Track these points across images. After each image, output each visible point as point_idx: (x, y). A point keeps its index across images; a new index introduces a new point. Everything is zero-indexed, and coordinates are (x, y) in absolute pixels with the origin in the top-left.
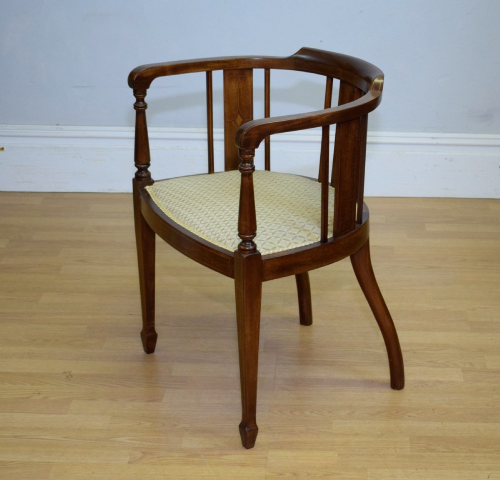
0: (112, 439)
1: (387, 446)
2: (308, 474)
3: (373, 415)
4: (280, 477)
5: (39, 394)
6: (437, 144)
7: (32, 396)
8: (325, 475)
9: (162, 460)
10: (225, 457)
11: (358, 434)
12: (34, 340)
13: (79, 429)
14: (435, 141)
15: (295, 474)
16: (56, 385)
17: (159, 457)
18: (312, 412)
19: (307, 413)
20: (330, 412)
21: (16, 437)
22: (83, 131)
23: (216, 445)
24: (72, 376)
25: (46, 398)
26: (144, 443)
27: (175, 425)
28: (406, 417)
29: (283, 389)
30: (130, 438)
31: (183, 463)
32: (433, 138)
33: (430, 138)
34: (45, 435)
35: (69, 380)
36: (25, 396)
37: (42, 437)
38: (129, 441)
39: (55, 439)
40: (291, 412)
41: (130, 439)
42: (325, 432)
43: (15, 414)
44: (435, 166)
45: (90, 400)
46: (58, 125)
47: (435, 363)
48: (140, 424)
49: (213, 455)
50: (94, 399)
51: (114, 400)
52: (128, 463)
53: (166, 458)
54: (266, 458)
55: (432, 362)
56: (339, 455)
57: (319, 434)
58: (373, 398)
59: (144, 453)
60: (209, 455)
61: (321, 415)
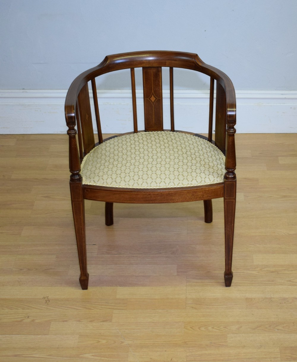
0: (81, 356)
1: (265, 356)
3: (254, 329)
5: (28, 317)
6: (285, 98)
7: (24, 319)
11: (245, 346)
12: (21, 270)
13: (58, 348)
14: (284, 96)
16: (39, 309)
18: (213, 328)
19: (210, 328)
20: (225, 327)
21: (16, 356)
22: (41, 93)
24: (49, 301)
25: (33, 320)
26: (103, 358)
27: (122, 342)
28: (276, 330)
29: (192, 307)
30: (93, 354)
32: (282, 94)
34: (36, 354)
35: (48, 304)
36: (19, 319)
38: (92, 357)
39: (43, 357)
40: (199, 328)
41: (93, 356)
42: (223, 345)
43: (13, 335)
44: (284, 113)
45: (63, 322)
46: (23, 89)
47: (292, 282)
48: (99, 342)
50: (66, 321)
51: (79, 321)
55: (290, 281)
57: (219, 347)
58: (253, 314)
61: (219, 330)
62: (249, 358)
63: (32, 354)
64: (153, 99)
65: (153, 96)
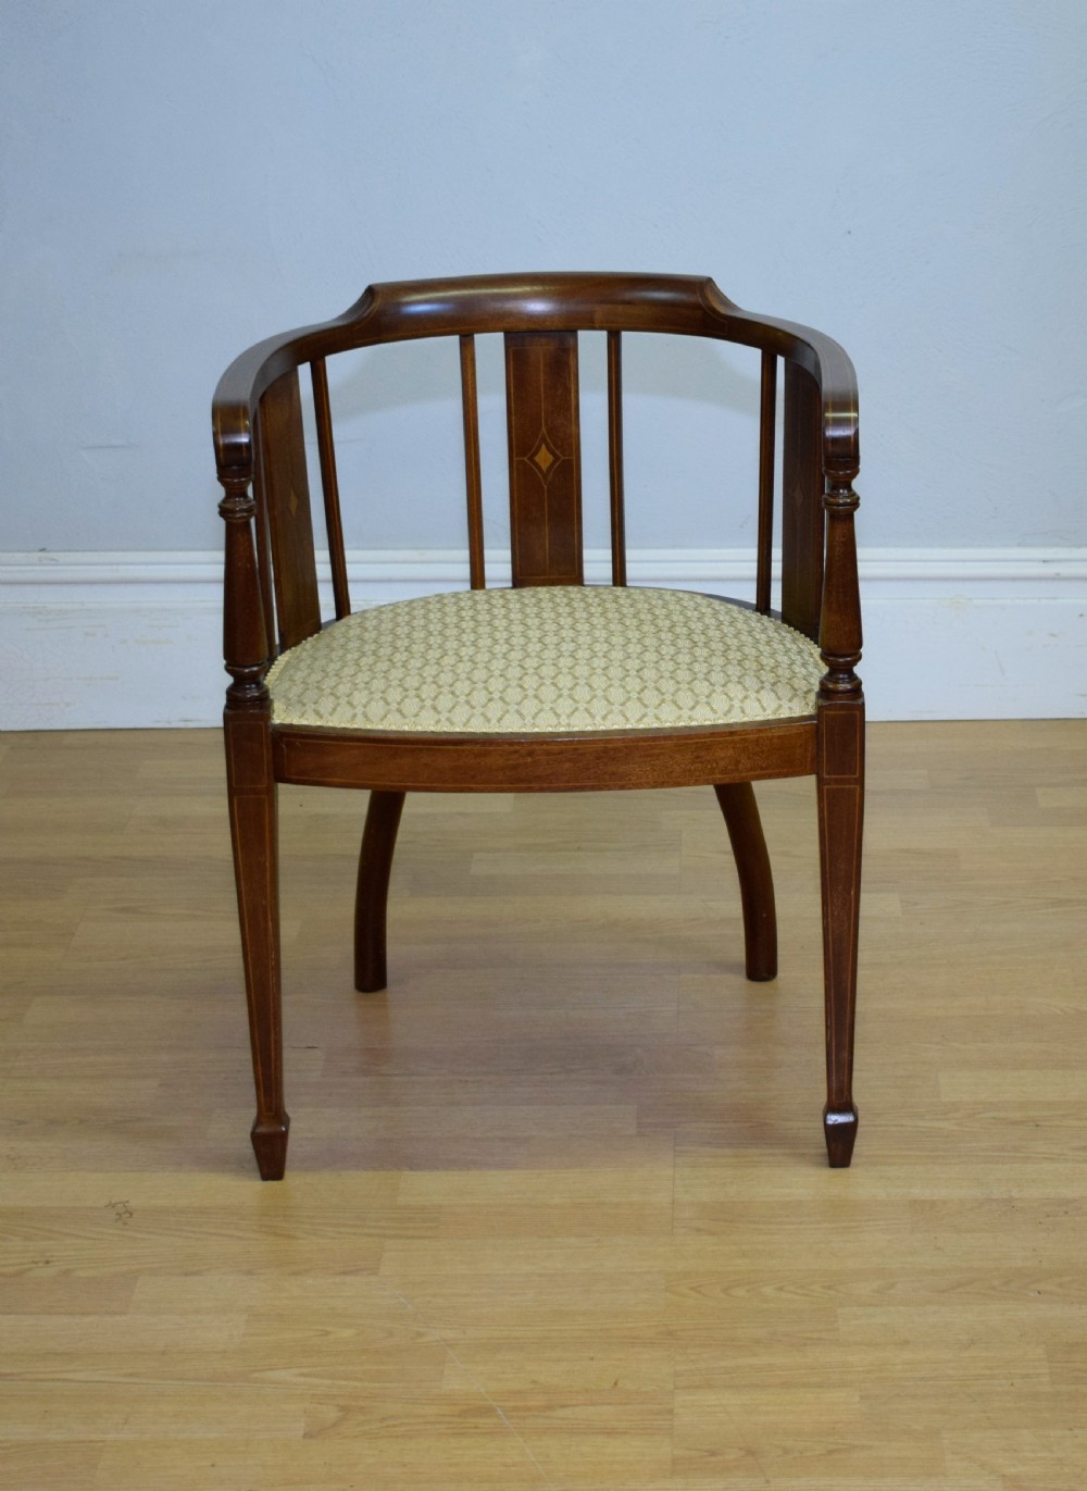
0: (256, 1375)
1: (988, 1372)
2: (786, 1451)
3: (943, 1291)
4: (713, 1459)
5: (47, 1262)
6: (1057, 578)
7: (30, 1269)
8: (830, 1452)
9: (395, 1426)
10: (560, 1413)
11: (907, 1342)
12: (21, 1123)
13: (163, 1353)
14: (1050, 570)
15: (750, 1452)
16: (90, 1238)
17: (384, 1419)
18: (781, 1289)
19: (768, 1290)
20: (829, 1288)
22: (111, 564)
23: (534, 1382)
24: (131, 1214)
25: (67, 1273)
26: (342, 1383)
27: (419, 1335)
28: (1032, 1295)
29: (698, 1230)
30: (305, 1370)
31: (450, 1431)
32: (1044, 561)
33: (1039, 561)
34: (75, 1371)
35: (125, 1224)
36: (11, 1270)
37: (65, 1376)
38: (302, 1379)
39: (103, 1379)
40: (726, 1290)
41: (302, 1375)
42: (820, 1339)
44: (1053, 635)
45: (186, 1275)
46: (42, 550)
48: (327, 1333)
49: (529, 1409)
50: (197, 1273)
51: (249, 1273)
52: (305, 1436)
53: (405, 1421)
54: (671, 1412)
56: (862, 1397)
57: (805, 1345)
58: (939, 1248)
59: (344, 1409)
60: (516, 1409)
61: (806, 1295)
62: (922, 1379)
63: (60, 1372)
64: (544, 458)
65: (543, 446)
